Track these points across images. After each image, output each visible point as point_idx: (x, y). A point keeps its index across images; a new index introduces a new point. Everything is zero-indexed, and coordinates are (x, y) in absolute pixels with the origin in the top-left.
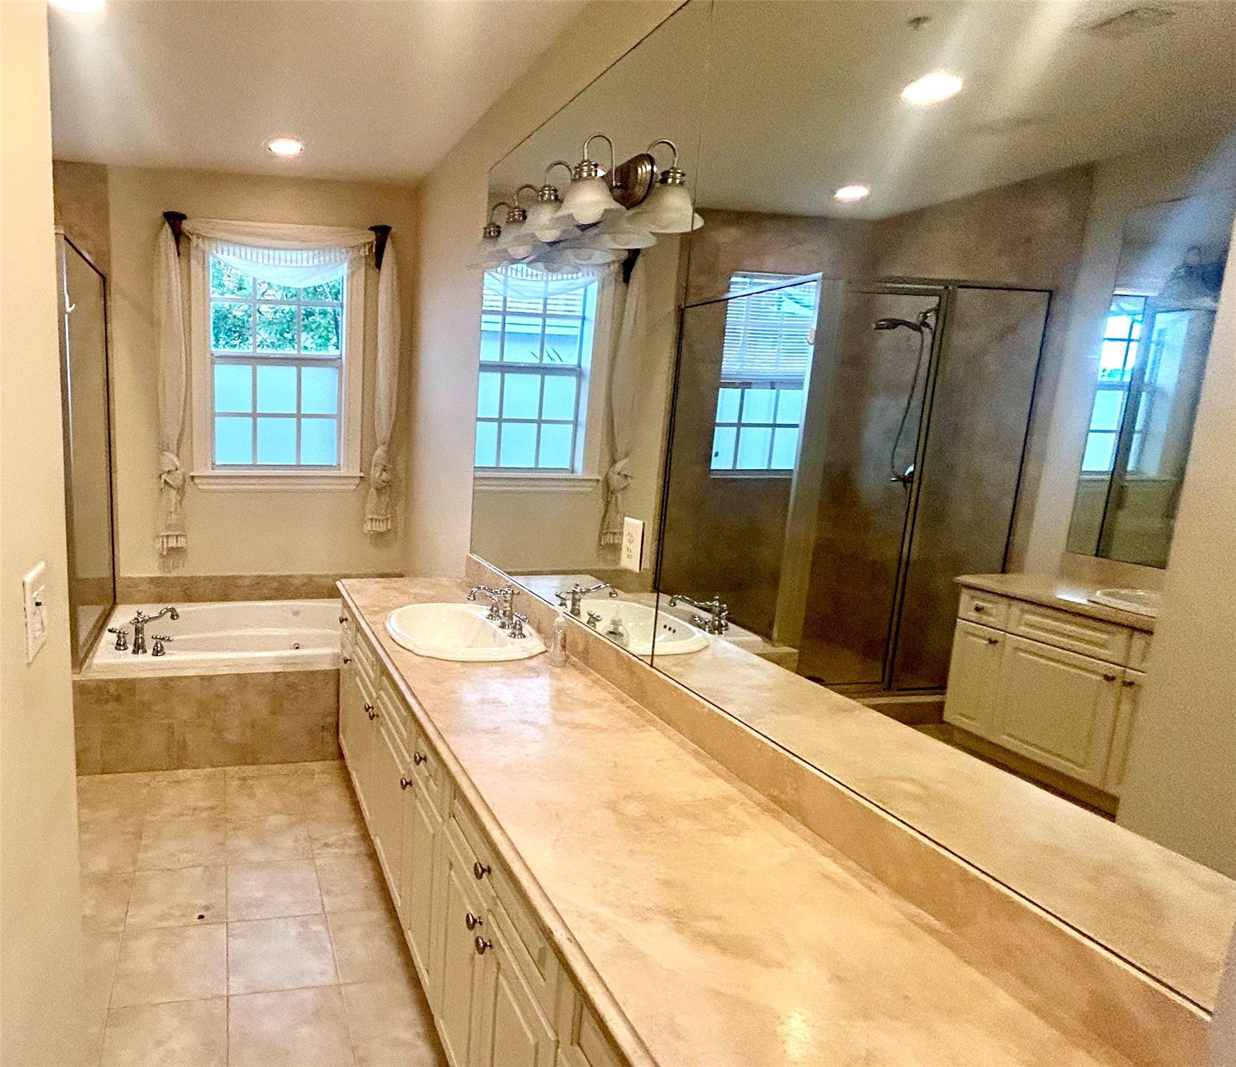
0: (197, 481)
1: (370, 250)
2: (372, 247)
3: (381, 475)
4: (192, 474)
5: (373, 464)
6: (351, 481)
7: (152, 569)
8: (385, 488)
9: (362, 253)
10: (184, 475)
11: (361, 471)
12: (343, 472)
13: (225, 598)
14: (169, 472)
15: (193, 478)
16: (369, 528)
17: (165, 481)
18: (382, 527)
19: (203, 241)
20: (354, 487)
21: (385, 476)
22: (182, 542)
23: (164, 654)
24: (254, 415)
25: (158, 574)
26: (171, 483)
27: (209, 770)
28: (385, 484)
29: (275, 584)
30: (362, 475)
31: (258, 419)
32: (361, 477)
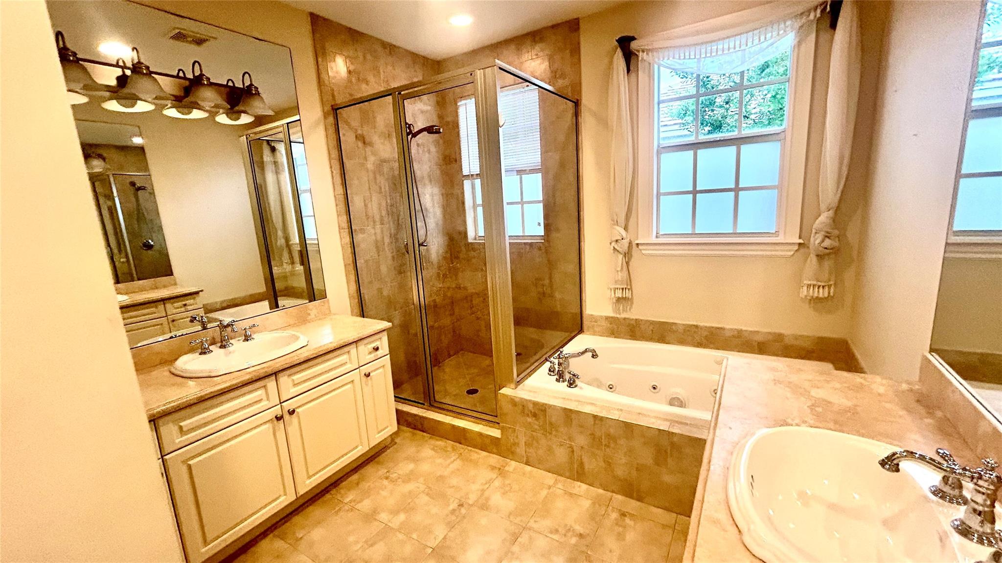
0: (640, 247)
1: (823, 11)
2: (825, 8)
3: (823, 241)
4: (637, 242)
5: (814, 231)
6: (790, 247)
7: (608, 311)
8: (828, 254)
9: (812, 17)
10: (630, 243)
11: (800, 238)
12: (780, 239)
13: (662, 340)
14: (617, 241)
15: (637, 244)
16: (805, 293)
17: (614, 248)
18: (823, 293)
19: (647, 54)
20: (792, 253)
21: (827, 243)
22: (628, 294)
23: (576, 386)
24: (695, 192)
25: (612, 315)
26: (618, 248)
27: (601, 491)
28: (828, 251)
29: (705, 333)
30: (801, 241)
31: (697, 195)
32: (800, 244)
